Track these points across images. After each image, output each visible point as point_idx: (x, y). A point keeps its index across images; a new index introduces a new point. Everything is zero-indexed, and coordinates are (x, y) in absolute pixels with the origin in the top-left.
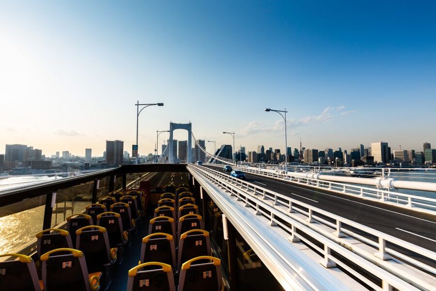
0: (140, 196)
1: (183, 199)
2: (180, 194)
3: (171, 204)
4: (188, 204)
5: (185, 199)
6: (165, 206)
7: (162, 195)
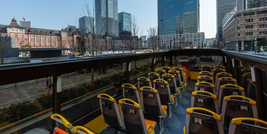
0: (182, 71)
1: (222, 79)
2: (218, 74)
3: (210, 81)
4: (229, 84)
5: (224, 79)
6: (204, 82)
7: (200, 73)
